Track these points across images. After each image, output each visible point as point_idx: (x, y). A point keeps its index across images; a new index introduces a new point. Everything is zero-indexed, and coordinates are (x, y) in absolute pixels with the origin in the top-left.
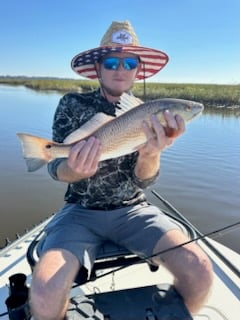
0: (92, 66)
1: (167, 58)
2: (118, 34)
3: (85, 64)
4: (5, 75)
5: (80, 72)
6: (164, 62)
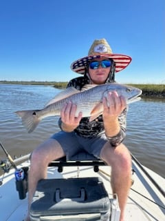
0: (83, 68)
1: (130, 59)
2: (98, 47)
3: (79, 66)
4: (45, 81)
5: (77, 71)
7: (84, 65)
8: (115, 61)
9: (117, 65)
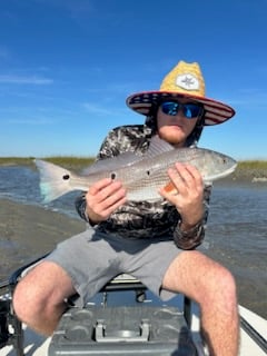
1: (233, 112)
5: (135, 109)
6: (230, 115)
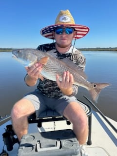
7: (51, 32)
8: (76, 29)
9: (78, 33)
